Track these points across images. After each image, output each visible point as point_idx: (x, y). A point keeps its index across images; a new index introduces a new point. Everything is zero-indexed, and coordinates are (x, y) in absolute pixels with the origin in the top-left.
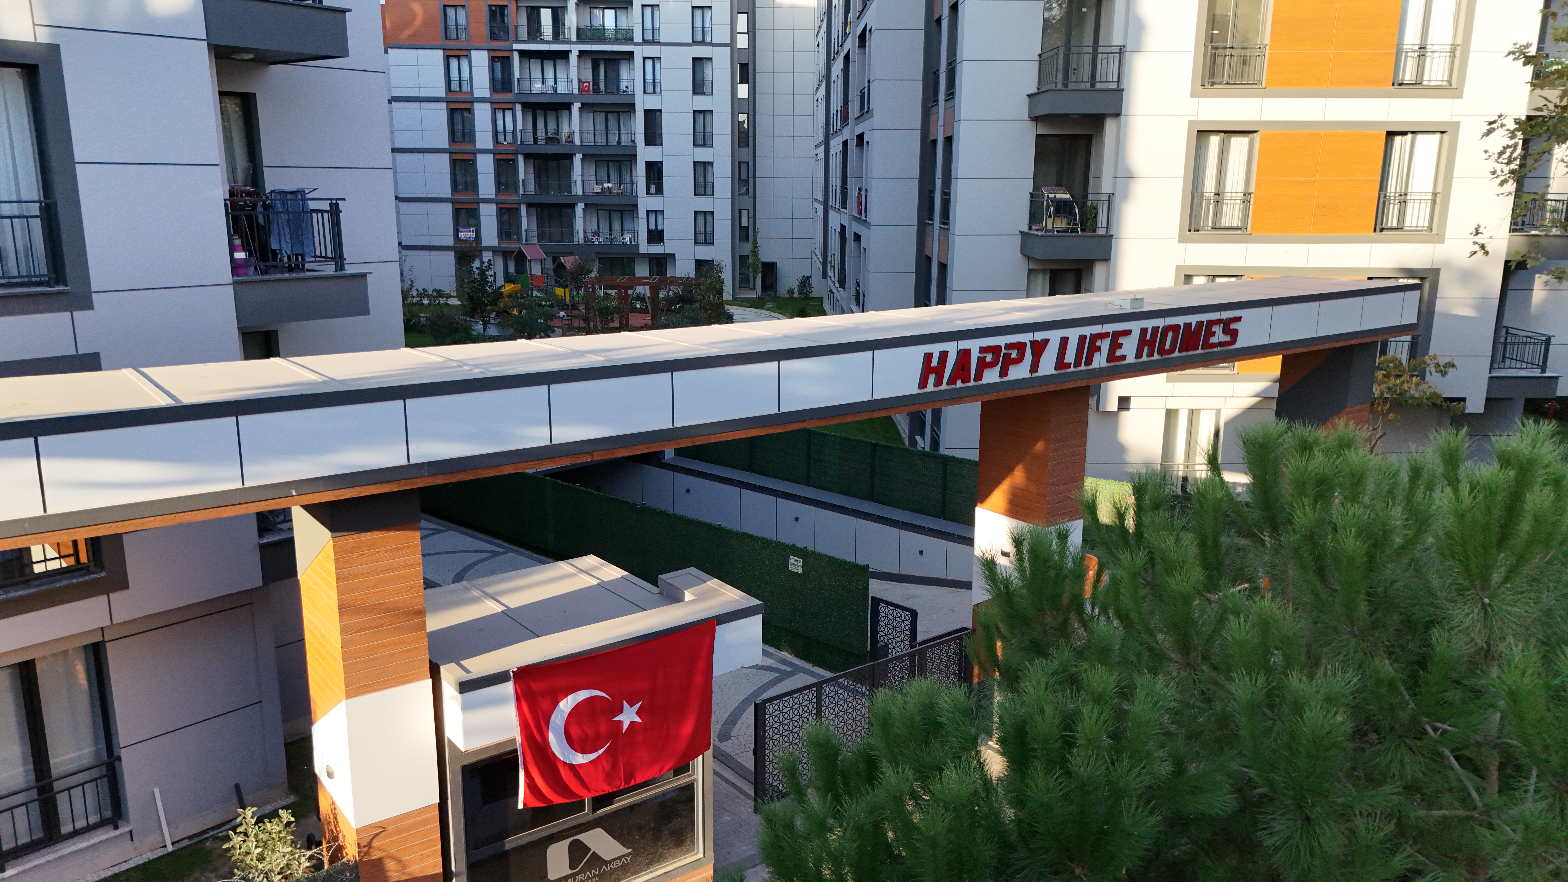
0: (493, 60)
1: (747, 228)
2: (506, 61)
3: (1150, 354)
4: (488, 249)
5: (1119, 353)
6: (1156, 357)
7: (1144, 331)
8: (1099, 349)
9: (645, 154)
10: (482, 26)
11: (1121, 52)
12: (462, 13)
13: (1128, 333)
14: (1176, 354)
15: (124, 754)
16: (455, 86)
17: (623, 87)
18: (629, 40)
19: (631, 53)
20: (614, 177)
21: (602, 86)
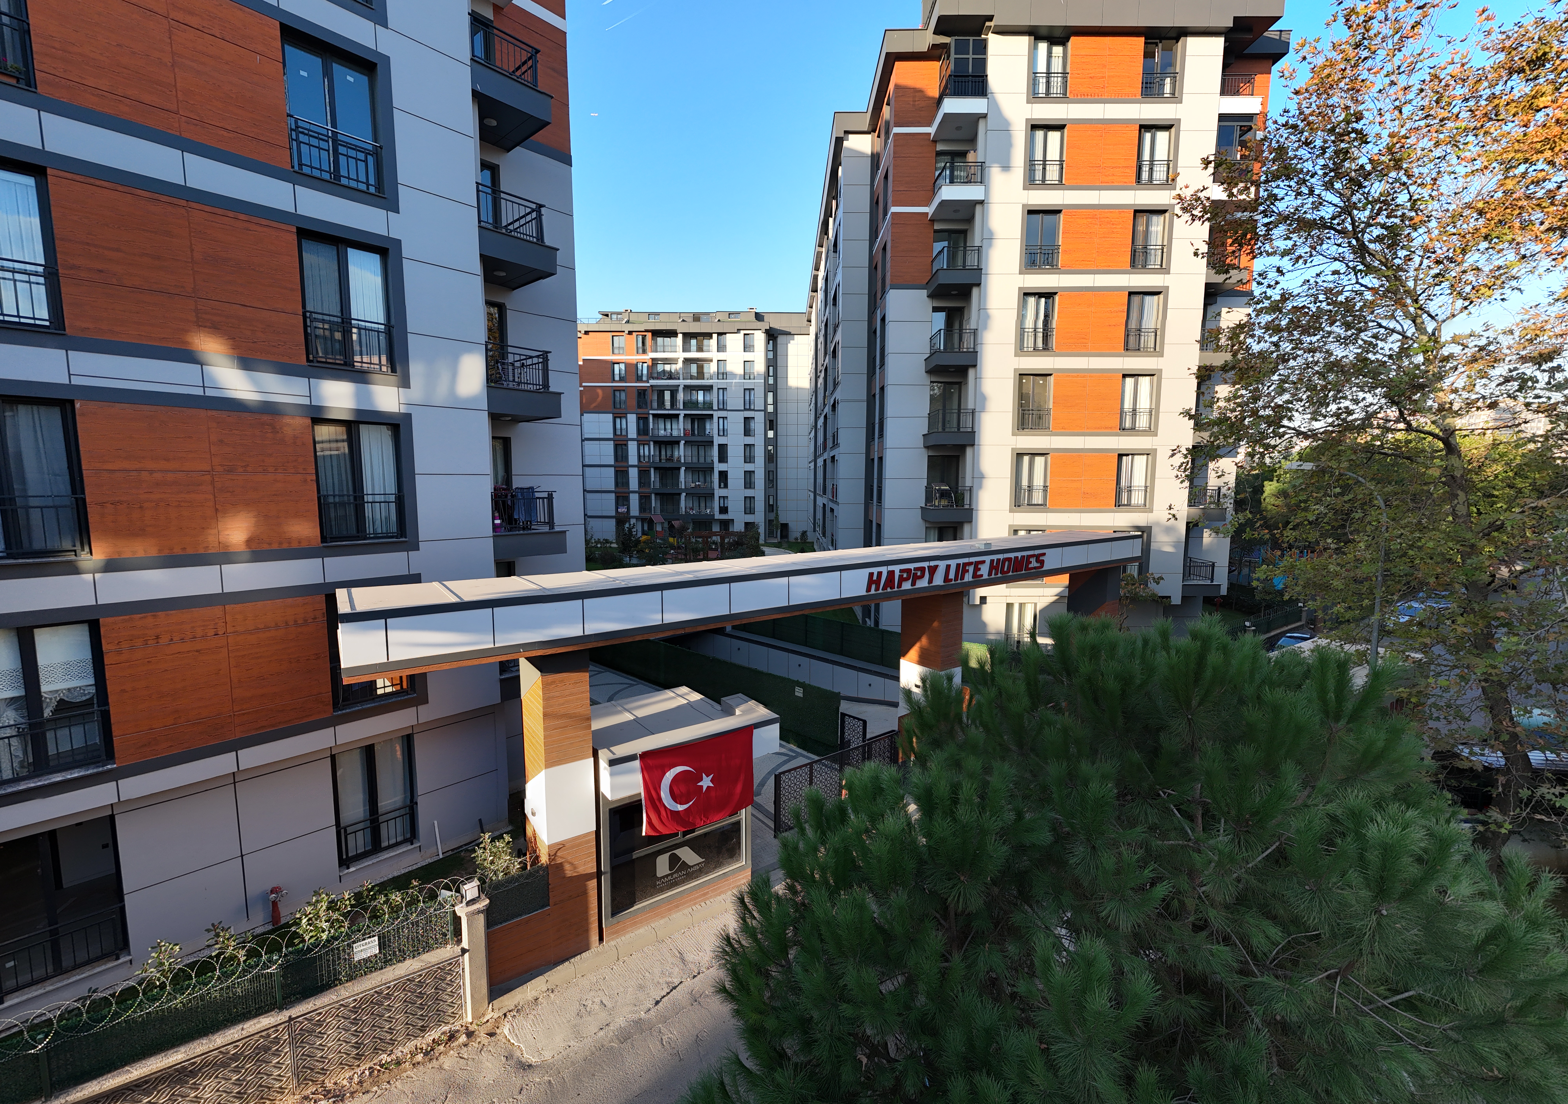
0: (638, 419)
1: (773, 505)
2: (646, 420)
3: (996, 574)
4: (633, 517)
5: (979, 573)
6: (999, 575)
7: (992, 561)
8: (968, 571)
9: (718, 467)
10: (634, 403)
11: (973, 412)
12: (623, 395)
13: (984, 562)
14: (1011, 574)
15: (420, 800)
16: (618, 433)
17: (707, 432)
18: (711, 408)
19: (712, 415)
20: (702, 479)
21: (696, 432)
